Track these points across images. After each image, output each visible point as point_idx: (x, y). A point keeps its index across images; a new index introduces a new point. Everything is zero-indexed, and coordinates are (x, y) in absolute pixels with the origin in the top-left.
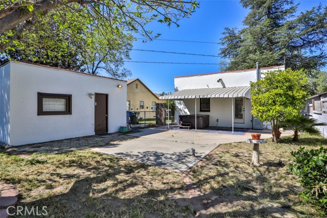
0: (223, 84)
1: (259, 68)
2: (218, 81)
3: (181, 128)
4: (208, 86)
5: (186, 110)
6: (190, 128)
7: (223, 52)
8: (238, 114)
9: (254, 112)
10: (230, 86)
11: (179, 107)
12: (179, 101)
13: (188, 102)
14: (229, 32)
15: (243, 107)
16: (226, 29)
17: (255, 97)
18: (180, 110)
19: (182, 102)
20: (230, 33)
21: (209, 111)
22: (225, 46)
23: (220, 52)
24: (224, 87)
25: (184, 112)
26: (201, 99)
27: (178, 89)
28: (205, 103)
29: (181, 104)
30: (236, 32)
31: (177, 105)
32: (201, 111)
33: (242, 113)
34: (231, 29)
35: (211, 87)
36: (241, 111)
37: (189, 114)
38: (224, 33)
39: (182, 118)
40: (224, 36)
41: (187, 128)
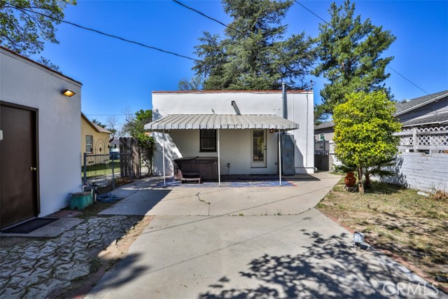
0: (236, 109)
1: (285, 91)
3: (183, 182)
4: (213, 111)
5: (176, 150)
7: (199, 67)
8: (258, 155)
10: (248, 113)
11: (162, 145)
12: (160, 134)
13: (177, 136)
14: (210, 39)
15: (264, 144)
16: (206, 34)
18: (164, 149)
19: (167, 135)
20: (210, 41)
21: (216, 151)
22: (203, 58)
23: (195, 65)
24: (239, 114)
25: (171, 152)
26: (201, 130)
27: (160, 112)
28: (208, 138)
29: (165, 140)
30: (218, 41)
31: (158, 140)
32: (201, 151)
33: (264, 152)
34: (212, 36)
35: (218, 112)
37: (180, 156)
38: (202, 40)
40: (201, 43)
41: (197, 182)
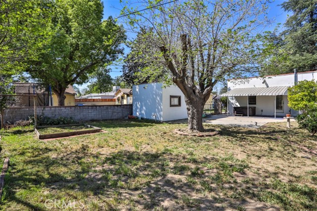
0: (267, 85)
1: (296, 73)
2: (263, 83)
3: (236, 115)
4: (254, 86)
5: (237, 104)
6: (243, 116)
8: (279, 106)
9: (289, 105)
10: (273, 86)
12: (231, 98)
13: (238, 99)
15: (282, 101)
17: (290, 96)
18: (232, 103)
21: (255, 104)
24: (268, 87)
27: (231, 88)
28: (253, 99)
29: (233, 99)
30: (277, 34)
31: (230, 100)
32: (249, 104)
33: (282, 105)
35: (257, 86)
36: (281, 103)
37: (239, 106)
39: (236, 109)
